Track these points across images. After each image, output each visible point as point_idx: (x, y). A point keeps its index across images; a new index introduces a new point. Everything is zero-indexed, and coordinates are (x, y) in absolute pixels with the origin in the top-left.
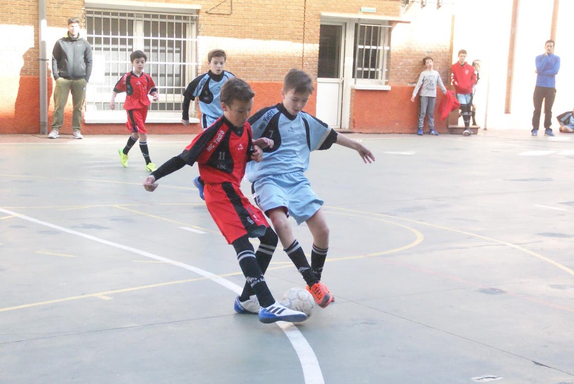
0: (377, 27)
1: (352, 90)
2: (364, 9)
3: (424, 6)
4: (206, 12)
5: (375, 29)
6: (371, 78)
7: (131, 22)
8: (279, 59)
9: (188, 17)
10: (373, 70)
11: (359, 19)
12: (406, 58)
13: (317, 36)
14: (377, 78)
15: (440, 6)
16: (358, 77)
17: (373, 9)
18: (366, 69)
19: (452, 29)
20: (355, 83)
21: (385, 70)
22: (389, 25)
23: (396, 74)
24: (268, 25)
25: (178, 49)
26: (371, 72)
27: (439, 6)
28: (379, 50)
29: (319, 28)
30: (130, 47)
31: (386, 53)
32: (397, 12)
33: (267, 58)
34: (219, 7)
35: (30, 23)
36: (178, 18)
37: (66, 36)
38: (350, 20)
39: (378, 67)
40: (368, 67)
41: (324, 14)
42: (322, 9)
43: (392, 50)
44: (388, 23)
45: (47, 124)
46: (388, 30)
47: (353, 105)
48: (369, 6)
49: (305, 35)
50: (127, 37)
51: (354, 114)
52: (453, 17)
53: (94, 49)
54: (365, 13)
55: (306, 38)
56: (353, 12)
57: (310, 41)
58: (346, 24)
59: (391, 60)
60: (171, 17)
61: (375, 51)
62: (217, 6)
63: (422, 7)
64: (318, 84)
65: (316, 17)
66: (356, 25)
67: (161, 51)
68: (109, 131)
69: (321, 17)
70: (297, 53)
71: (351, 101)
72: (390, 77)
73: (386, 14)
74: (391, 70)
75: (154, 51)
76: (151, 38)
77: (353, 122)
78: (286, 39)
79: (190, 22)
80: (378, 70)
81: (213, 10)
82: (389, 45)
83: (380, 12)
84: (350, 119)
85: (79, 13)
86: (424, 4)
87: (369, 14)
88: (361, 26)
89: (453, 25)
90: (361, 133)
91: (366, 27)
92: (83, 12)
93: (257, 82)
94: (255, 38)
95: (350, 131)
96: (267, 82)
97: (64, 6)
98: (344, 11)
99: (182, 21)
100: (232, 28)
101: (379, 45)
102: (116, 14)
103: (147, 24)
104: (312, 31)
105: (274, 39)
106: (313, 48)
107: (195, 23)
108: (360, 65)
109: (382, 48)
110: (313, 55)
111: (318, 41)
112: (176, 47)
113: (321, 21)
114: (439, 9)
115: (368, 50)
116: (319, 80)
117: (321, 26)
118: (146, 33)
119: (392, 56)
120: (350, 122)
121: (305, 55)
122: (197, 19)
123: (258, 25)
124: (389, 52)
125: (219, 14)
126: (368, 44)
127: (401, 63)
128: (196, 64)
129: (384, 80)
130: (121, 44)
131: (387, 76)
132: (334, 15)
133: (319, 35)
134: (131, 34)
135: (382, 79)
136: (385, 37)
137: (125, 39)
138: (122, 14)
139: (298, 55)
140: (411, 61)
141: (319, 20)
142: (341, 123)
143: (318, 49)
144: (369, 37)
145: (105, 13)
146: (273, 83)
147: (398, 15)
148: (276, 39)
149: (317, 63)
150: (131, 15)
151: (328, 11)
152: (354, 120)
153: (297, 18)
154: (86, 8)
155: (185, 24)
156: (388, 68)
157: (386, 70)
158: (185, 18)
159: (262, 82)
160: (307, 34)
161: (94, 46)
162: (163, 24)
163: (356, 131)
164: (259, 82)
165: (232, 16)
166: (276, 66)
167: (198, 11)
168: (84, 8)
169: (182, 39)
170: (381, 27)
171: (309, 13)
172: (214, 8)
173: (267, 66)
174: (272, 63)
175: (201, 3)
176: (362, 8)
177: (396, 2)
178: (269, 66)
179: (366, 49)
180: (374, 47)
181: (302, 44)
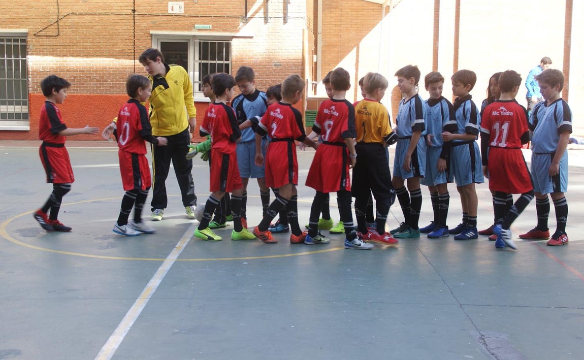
0: (215, 43)
2: (198, 26)
4: (34, 35)
5: (213, 44)
8: (109, 74)
9: (18, 39)
11: (194, 35)
15: (286, 21)
17: (209, 26)
22: (227, 40)
24: (96, 44)
25: (10, 67)
32: (235, 28)
33: (96, 74)
34: (46, 30)
36: (9, 40)
41: (154, 32)
42: (152, 28)
43: (230, 63)
44: (225, 38)
46: (226, 44)
48: (203, 24)
49: (135, 51)
52: (303, 32)
54: (199, 30)
56: (187, 29)
61: (214, 65)
62: (43, 29)
63: (265, 22)
73: (223, 31)
78: (116, 56)
81: (41, 32)
82: (228, 59)
83: (217, 29)
86: (267, 19)
87: (204, 31)
89: (303, 39)
94: (84, 56)
96: (98, 95)
98: (175, 29)
99: (12, 43)
100: (60, 47)
109: (224, 63)
122: (26, 41)
123: (87, 44)
125: (47, 36)
132: (165, 32)
146: (103, 96)
147: (237, 31)
148: (105, 56)
153: (127, 37)
158: (15, 40)
159: (93, 95)
160: (138, 50)
163: (195, 141)
165: (59, 37)
166: (107, 81)
167: (26, 35)
169: (13, 59)
171: (138, 32)
172: (41, 31)
173: (97, 81)
174: (103, 77)
175: (29, 27)
176: (196, 25)
177: (235, 19)
178: (100, 81)
179: (204, 64)
180: (213, 62)
181: (133, 60)
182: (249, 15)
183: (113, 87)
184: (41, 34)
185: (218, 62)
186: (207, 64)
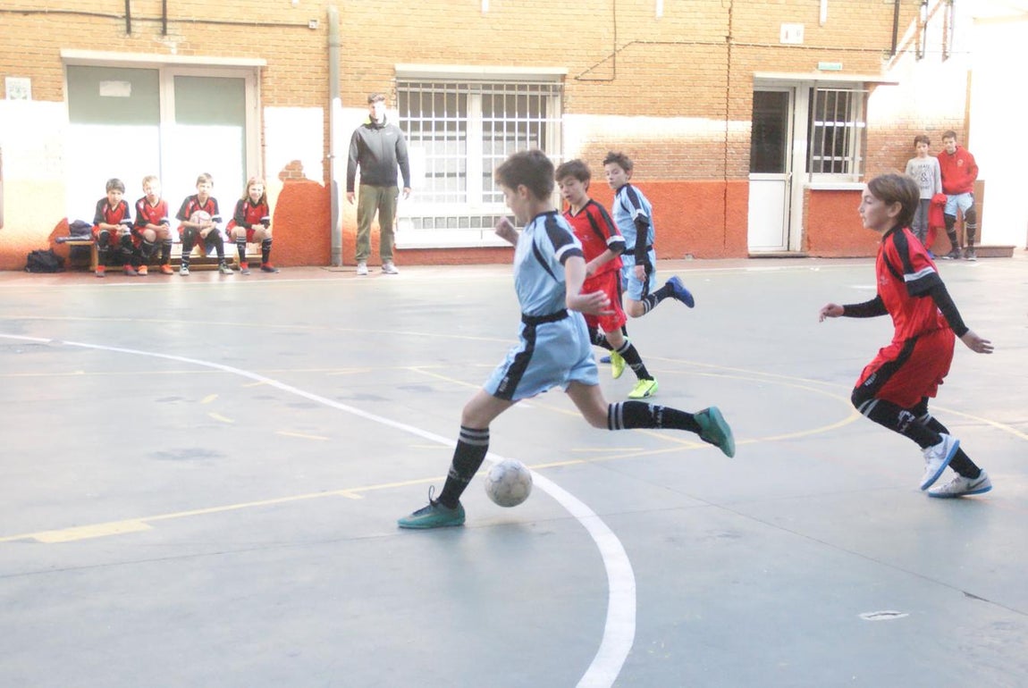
0: (845, 92)
1: (806, 190)
2: (822, 65)
3: (921, 57)
4: (576, 78)
5: (842, 95)
6: (835, 171)
7: (464, 97)
8: (689, 146)
9: (549, 86)
10: (838, 158)
11: (816, 81)
12: (893, 139)
13: (749, 109)
14: (845, 172)
15: (947, 57)
16: (814, 172)
17: (838, 65)
18: (828, 158)
19: (968, 92)
20: (810, 180)
21: (858, 158)
22: (864, 89)
23: (876, 165)
24: (671, 95)
25: (534, 135)
26: (836, 162)
27: (945, 57)
28: (848, 128)
29: (752, 96)
30: (463, 134)
31: (859, 133)
32: (876, 68)
33: (669, 146)
34: (596, 70)
35: (318, 104)
36: (534, 88)
37: (369, 122)
38: (802, 82)
39: (847, 155)
40: (831, 155)
41: (759, 74)
42: (756, 68)
43: (869, 127)
44: (862, 85)
45: (341, 251)
46: (862, 95)
47: (806, 215)
48: (830, 61)
49: (729, 107)
50: (457, 119)
51: (808, 229)
52: (970, 73)
53: (409, 138)
54: (824, 71)
55: (731, 112)
56: (806, 71)
57: (738, 117)
58: (795, 88)
59: (868, 143)
60: (522, 87)
61: (841, 129)
62: (591, 68)
63: (917, 60)
64: (751, 183)
65: (747, 79)
66: (812, 90)
67: (508, 139)
68: (432, 259)
69: (753, 79)
70: (717, 136)
71: (804, 208)
72: (867, 169)
73: (859, 72)
74: (868, 158)
75: (497, 139)
76: (493, 119)
77: (808, 241)
78: (699, 115)
79: (551, 93)
80: (846, 159)
81: (587, 74)
82: (865, 119)
83: (850, 70)
84: (803, 235)
85: (388, 86)
86: (921, 54)
87: (831, 72)
88: (819, 92)
89: (969, 86)
90: (820, 257)
91: (827, 94)
92: (392, 84)
93: (654, 181)
94: (651, 115)
95: (803, 254)
96: (671, 181)
97: (367, 77)
98: (791, 69)
99: (539, 93)
100: (616, 100)
101: (849, 120)
102: (441, 86)
103: (486, 98)
104: (741, 101)
105: (680, 114)
106: (743, 128)
107: (559, 94)
108: (817, 152)
109: (854, 125)
110: (742, 139)
111: (751, 117)
112: (531, 132)
113: (755, 86)
114: (946, 61)
115: (829, 130)
116: (753, 176)
117: (755, 93)
118: (486, 113)
119: (868, 137)
120: (802, 241)
121: (730, 138)
122: (561, 89)
123: (656, 95)
124: (864, 131)
125: (595, 80)
126: (830, 119)
127: (884, 148)
128: (561, 157)
129: (857, 175)
130: (448, 130)
131: (862, 168)
132: (775, 75)
133: (751, 107)
134: (463, 114)
135: (853, 172)
136: (857, 107)
137: (455, 123)
138: (449, 86)
139: (719, 139)
140: (901, 143)
141: (751, 84)
142: (789, 243)
143: (750, 129)
144: (831, 108)
145: (425, 85)
146: (679, 183)
147: (878, 73)
148: (684, 115)
149: (749, 150)
150: (464, 86)
151: (764, 69)
152: (808, 238)
153: (718, 83)
154: (397, 78)
155: (544, 98)
156: (863, 154)
157: (860, 159)
158: (544, 88)
159: (663, 181)
160: (732, 106)
161: (409, 133)
162: (511, 98)
163: (813, 255)
164: (658, 182)
165: (615, 82)
166: (685, 157)
167: (563, 77)
168: (394, 79)
169: (540, 120)
170: (850, 93)
171: (734, 73)
172: (587, 71)
173: (669, 157)
174: (678, 151)
175: (568, 64)
176: (820, 63)
177: (873, 53)
178: (673, 157)
179: (827, 127)
180: (840, 124)
181: (725, 122)
182: (899, 48)
183: (693, 168)
184: (588, 76)
185: (848, 124)
186: (832, 128)
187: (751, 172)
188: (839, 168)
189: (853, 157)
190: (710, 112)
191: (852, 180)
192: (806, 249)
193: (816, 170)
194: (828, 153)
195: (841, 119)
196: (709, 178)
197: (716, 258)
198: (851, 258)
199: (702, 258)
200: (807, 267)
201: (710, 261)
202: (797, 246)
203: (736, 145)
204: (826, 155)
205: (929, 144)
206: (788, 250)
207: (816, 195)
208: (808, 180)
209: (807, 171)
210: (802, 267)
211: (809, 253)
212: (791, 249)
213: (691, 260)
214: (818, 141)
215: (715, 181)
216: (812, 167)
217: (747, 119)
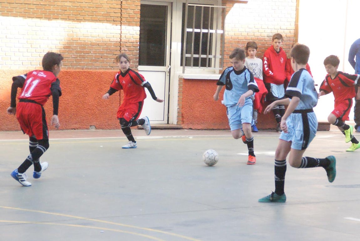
0: (209, 7)
1: (180, 79)
5: (206, 9)
6: (202, 66)
8: (92, 44)
10: (204, 56)
13: (137, 17)
14: (209, 66)
16: (186, 66)
18: (196, 56)
20: (184, 72)
21: (219, 56)
22: (223, 5)
24: (78, 4)
26: (202, 58)
28: (211, 34)
29: (139, 8)
31: (219, 37)
33: (77, 43)
39: (210, 54)
40: (198, 54)
43: (226, 33)
46: (221, 10)
47: (181, 98)
49: (123, 16)
51: (182, 108)
55: (124, 19)
57: (129, 24)
58: (172, 3)
59: (226, 45)
61: (205, 35)
66: (184, 5)
71: (179, 92)
74: (225, 56)
77: (182, 116)
78: (100, 21)
80: (210, 56)
82: (223, 28)
84: (178, 112)
88: (189, 6)
90: (191, 129)
91: (195, 7)
93: (66, 70)
94: (63, 19)
95: (179, 126)
96: (78, 70)
100: (34, 7)
101: (212, 28)
104: (131, 12)
105: (85, 20)
106: (133, 32)
108: (189, 51)
109: (215, 32)
110: (132, 40)
111: (139, 23)
115: (197, 34)
117: (142, 6)
119: (226, 41)
120: (178, 116)
121: (123, 40)
123: (66, 4)
124: (222, 36)
126: (198, 27)
129: (218, 68)
131: (222, 63)
133: (139, 16)
135: (215, 67)
136: (217, 19)
139: (115, 39)
142: (168, 118)
143: (138, 33)
144: (198, 19)
146: (85, 72)
148: (88, 20)
152: (182, 114)
156: (222, 54)
157: (220, 57)
159: (72, 70)
160: (125, 15)
163: (186, 127)
164: (69, 70)
166: (89, 52)
170: (212, 8)
173: (77, 52)
174: (84, 48)
178: (80, 52)
179: (196, 33)
180: (205, 31)
181: (119, 27)
183: (96, 61)
185: (211, 31)
186: (199, 33)
187: (140, 64)
188: (205, 63)
189: (216, 55)
190: (107, 18)
191: (214, 72)
192: (181, 122)
193: (188, 64)
194: (196, 52)
195: (205, 27)
196: (108, 69)
197: (114, 129)
198: (213, 130)
199: (102, 129)
200: (187, 136)
201: (108, 130)
202: (174, 120)
203: (128, 44)
204: (195, 54)
205: (256, 48)
206: (168, 123)
207: (187, 82)
208: (182, 72)
209: (181, 65)
210: (179, 136)
211: (182, 126)
212: (169, 123)
213: (94, 130)
214: (188, 43)
215: (112, 71)
216: (185, 62)
217: (136, 25)
